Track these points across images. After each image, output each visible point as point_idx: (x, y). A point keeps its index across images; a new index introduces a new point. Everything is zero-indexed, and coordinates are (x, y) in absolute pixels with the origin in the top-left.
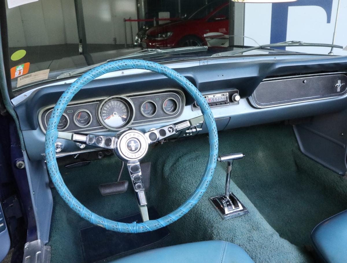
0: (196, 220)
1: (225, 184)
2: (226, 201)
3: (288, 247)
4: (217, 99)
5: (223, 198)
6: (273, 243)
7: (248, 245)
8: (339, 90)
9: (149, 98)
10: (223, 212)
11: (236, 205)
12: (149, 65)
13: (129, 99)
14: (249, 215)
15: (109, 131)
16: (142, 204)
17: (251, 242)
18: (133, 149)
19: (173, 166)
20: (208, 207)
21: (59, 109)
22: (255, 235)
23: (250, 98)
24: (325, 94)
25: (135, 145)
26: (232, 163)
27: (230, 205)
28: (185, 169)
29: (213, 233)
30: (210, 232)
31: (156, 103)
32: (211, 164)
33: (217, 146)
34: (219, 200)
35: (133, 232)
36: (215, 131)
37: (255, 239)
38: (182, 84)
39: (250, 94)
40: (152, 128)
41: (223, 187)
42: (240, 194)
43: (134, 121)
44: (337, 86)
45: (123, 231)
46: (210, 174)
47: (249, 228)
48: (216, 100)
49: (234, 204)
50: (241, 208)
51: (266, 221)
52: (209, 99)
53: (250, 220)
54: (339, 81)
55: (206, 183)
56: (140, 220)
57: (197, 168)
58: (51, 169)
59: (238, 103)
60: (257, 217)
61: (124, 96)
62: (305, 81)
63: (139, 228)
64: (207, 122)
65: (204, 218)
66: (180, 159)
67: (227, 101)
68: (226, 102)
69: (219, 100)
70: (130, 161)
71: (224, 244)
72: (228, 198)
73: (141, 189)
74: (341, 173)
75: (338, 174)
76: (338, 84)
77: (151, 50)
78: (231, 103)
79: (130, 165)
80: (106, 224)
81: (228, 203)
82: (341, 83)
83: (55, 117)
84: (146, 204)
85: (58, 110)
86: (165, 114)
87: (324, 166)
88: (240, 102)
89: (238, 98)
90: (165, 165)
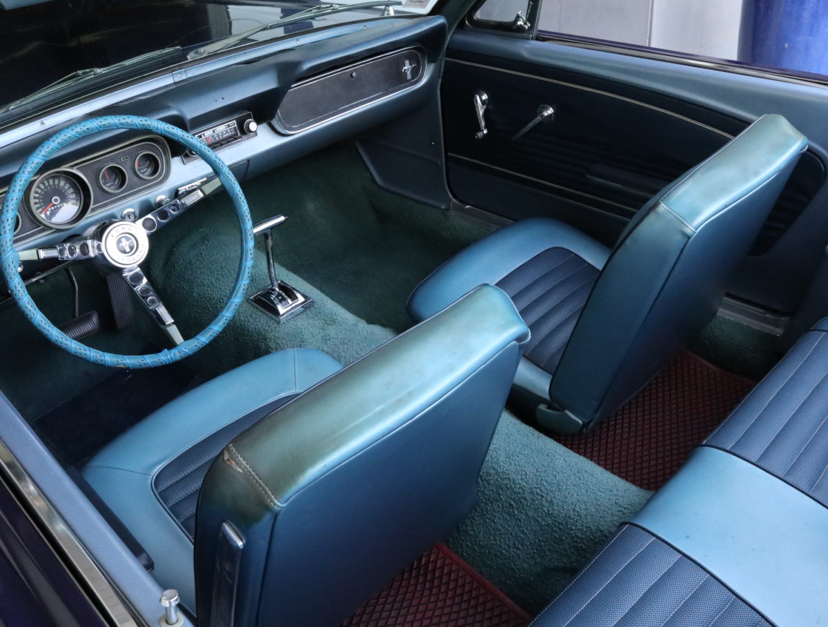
0: (237, 338)
1: (266, 271)
2: (276, 294)
3: (379, 332)
4: (220, 134)
5: (268, 293)
6: (358, 333)
7: (325, 346)
8: (409, 77)
9: (107, 161)
10: (276, 313)
11: (294, 298)
12: (122, 121)
13: (74, 171)
14: (316, 306)
15: (58, 231)
16: (167, 324)
17: (328, 342)
18: (128, 250)
19: (166, 263)
20: (249, 312)
21: (10, 218)
22: (332, 331)
23: (275, 122)
24: (390, 88)
25: (128, 243)
26: (271, 233)
27: (283, 299)
28: (190, 264)
29: (270, 347)
30: (264, 347)
31: (121, 166)
32: (247, 243)
33: (249, 216)
34: (265, 298)
35: (168, 362)
36: (240, 195)
37: (332, 336)
38: (176, 138)
39: (272, 117)
40: (124, 209)
41: (264, 277)
42: (293, 280)
43: (94, 204)
44: (405, 70)
45: (155, 365)
46: (250, 256)
47: (321, 325)
48: (219, 138)
49: (290, 297)
50: (301, 299)
51: (343, 309)
52: (206, 138)
53: (320, 313)
54: (407, 62)
55: (247, 270)
56: (171, 345)
57: (211, 257)
58: (26, 307)
59: (256, 135)
60: (329, 307)
61: (67, 168)
62: (354, 74)
63: (175, 355)
64: (226, 185)
65: (248, 331)
66: (174, 249)
67: (237, 134)
68: (236, 137)
69: (224, 136)
70: (125, 268)
71: (291, 353)
72: (277, 289)
73: (157, 304)
74: (443, 207)
75: (440, 209)
76: (406, 68)
77: (83, 74)
78: (244, 137)
79: (127, 274)
80: (128, 362)
81: (280, 298)
82: (411, 64)
83: (8, 232)
84: (173, 321)
85: (8, 220)
86: (142, 181)
87: (418, 202)
88: (258, 132)
89: (253, 126)
90: (151, 266)
